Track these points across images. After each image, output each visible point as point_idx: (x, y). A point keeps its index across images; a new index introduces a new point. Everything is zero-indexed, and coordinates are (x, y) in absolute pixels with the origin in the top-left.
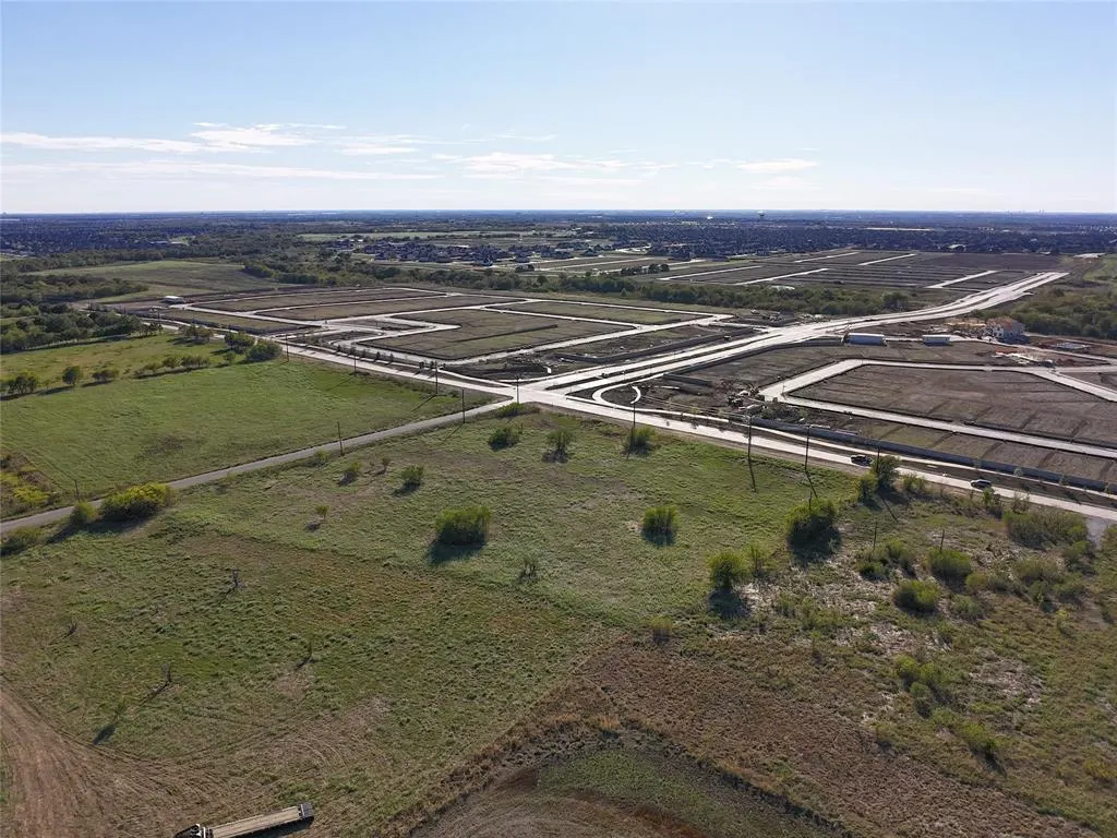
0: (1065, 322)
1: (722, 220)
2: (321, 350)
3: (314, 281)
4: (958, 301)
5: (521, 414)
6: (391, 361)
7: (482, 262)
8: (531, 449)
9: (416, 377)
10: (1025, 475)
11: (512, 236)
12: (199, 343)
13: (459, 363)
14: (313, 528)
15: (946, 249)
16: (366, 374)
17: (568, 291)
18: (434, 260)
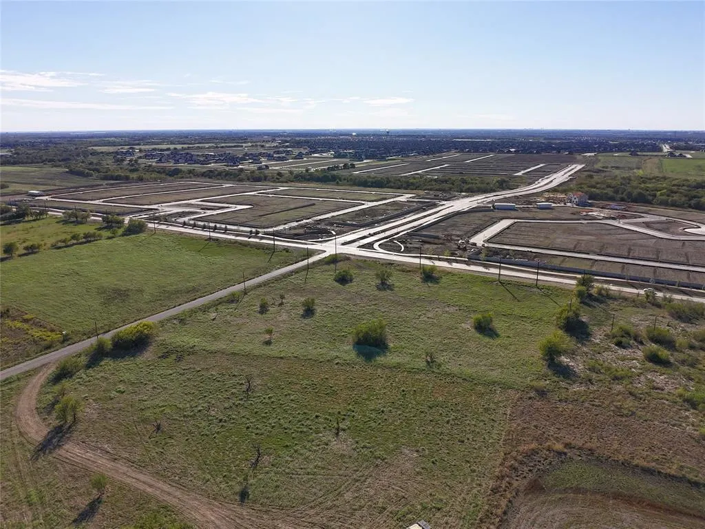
0: (607, 193)
1: (365, 135)
2: (171, 225)
3: (127, 178)
4: (536, 182)
5: (340, 261)
6: (226, 231)
7: (232, 164)
8: (365, 283)
9: (249, 240)
10: (656, 283)
11: (238, 146)
12: (81, 223)
13: (271, 230)
14: (268, 343)
15: (509, 152)
16: (217, 240)
17: (300, 181)
18: (198, 163)
